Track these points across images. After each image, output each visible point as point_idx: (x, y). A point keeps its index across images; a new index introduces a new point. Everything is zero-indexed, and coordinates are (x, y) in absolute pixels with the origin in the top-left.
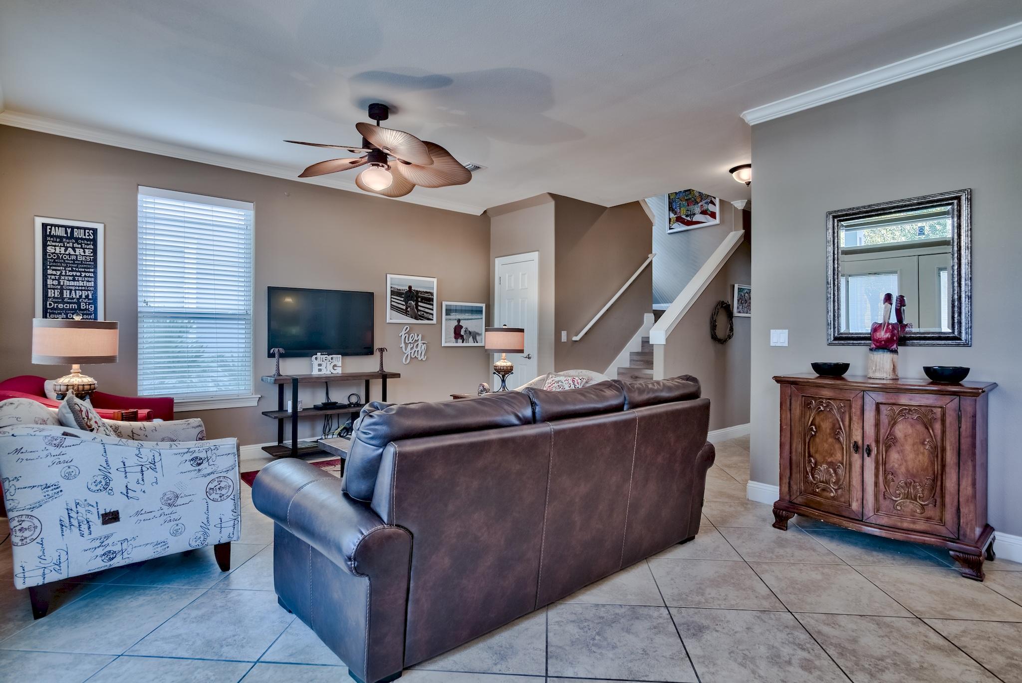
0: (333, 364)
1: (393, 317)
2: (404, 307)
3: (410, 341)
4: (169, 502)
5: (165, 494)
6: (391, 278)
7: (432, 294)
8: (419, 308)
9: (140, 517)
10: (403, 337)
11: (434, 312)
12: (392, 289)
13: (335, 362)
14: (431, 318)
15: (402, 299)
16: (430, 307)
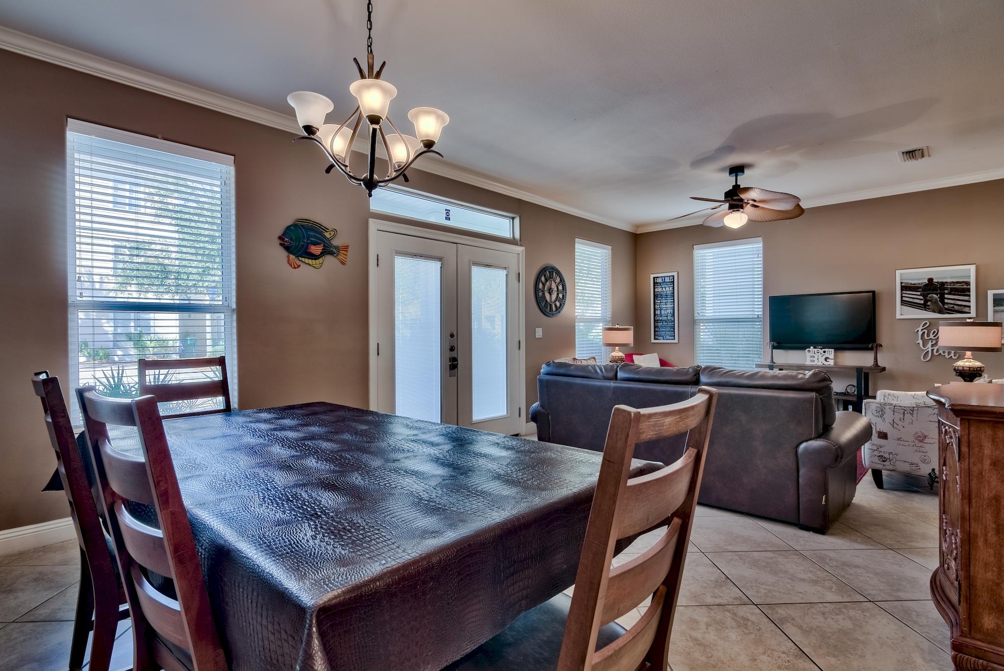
1: (903, 313)
2: (922, 302)
3: (932, 336)
6: (901, 274)
7: (968, 284)
8: (946, 301)
10: (920, 333)
11: (973, 304)
12: (903, 285)
14: (968, 311)
15: (919, 293)
16: (966, 298)
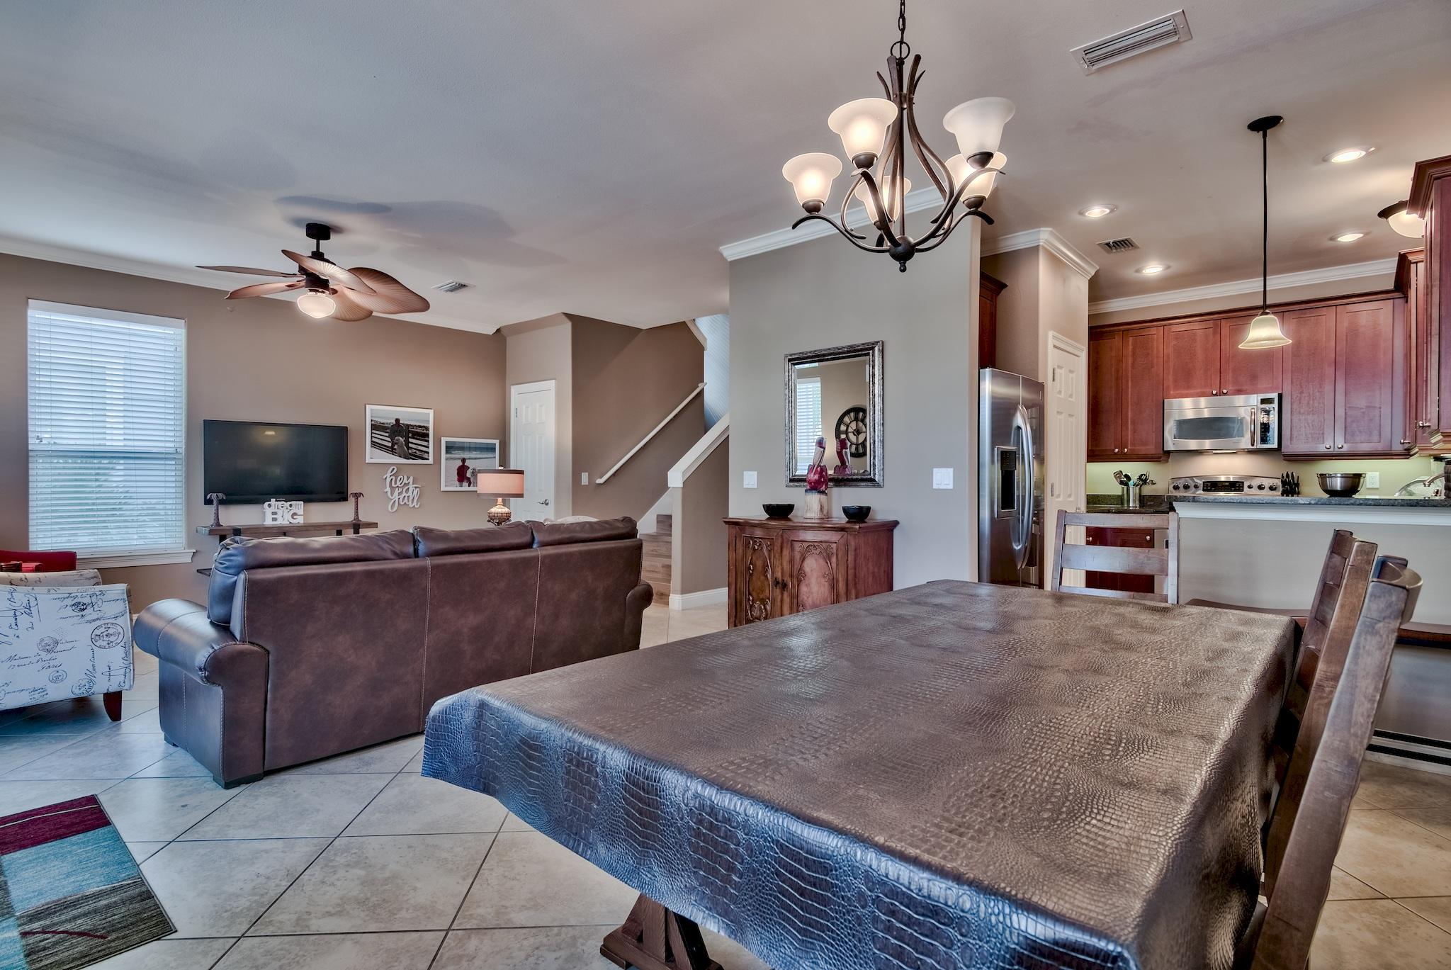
0: (292, 512)
1: (374, 456)
2: (390, 445)
3: (398, 484)
4: (47, 647)
5: (42, 640)
6: (372, 410)
7: (427, 428)
8: (410, 445)
9: (16, 663)
10: (388, 480)
11: (431, 450)
12: (373, 423)
13: (294, 510)
14: (427, 457)
15: (387, 435)
16: (425, 444)
